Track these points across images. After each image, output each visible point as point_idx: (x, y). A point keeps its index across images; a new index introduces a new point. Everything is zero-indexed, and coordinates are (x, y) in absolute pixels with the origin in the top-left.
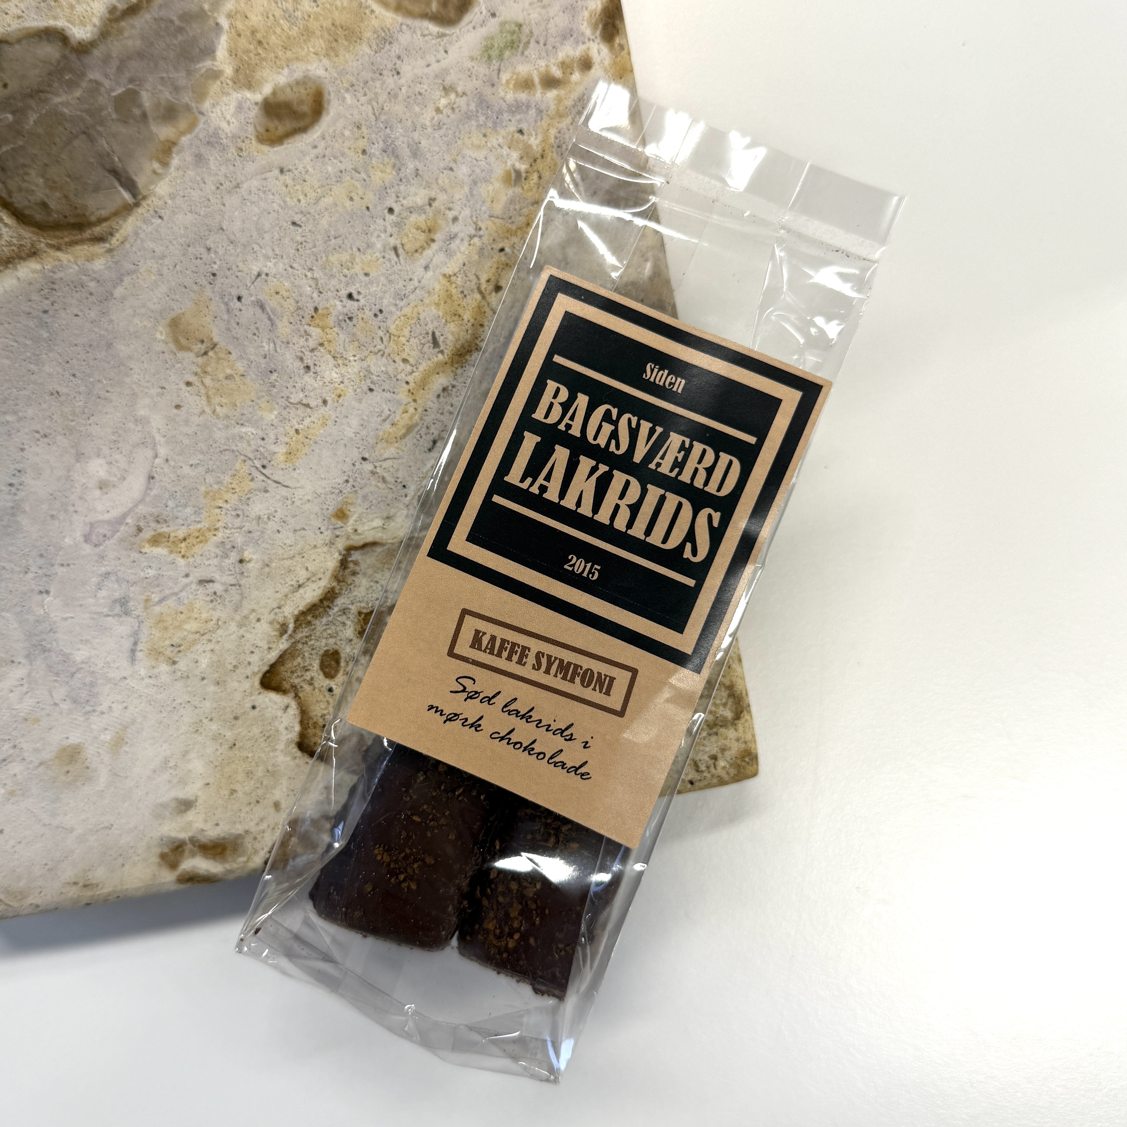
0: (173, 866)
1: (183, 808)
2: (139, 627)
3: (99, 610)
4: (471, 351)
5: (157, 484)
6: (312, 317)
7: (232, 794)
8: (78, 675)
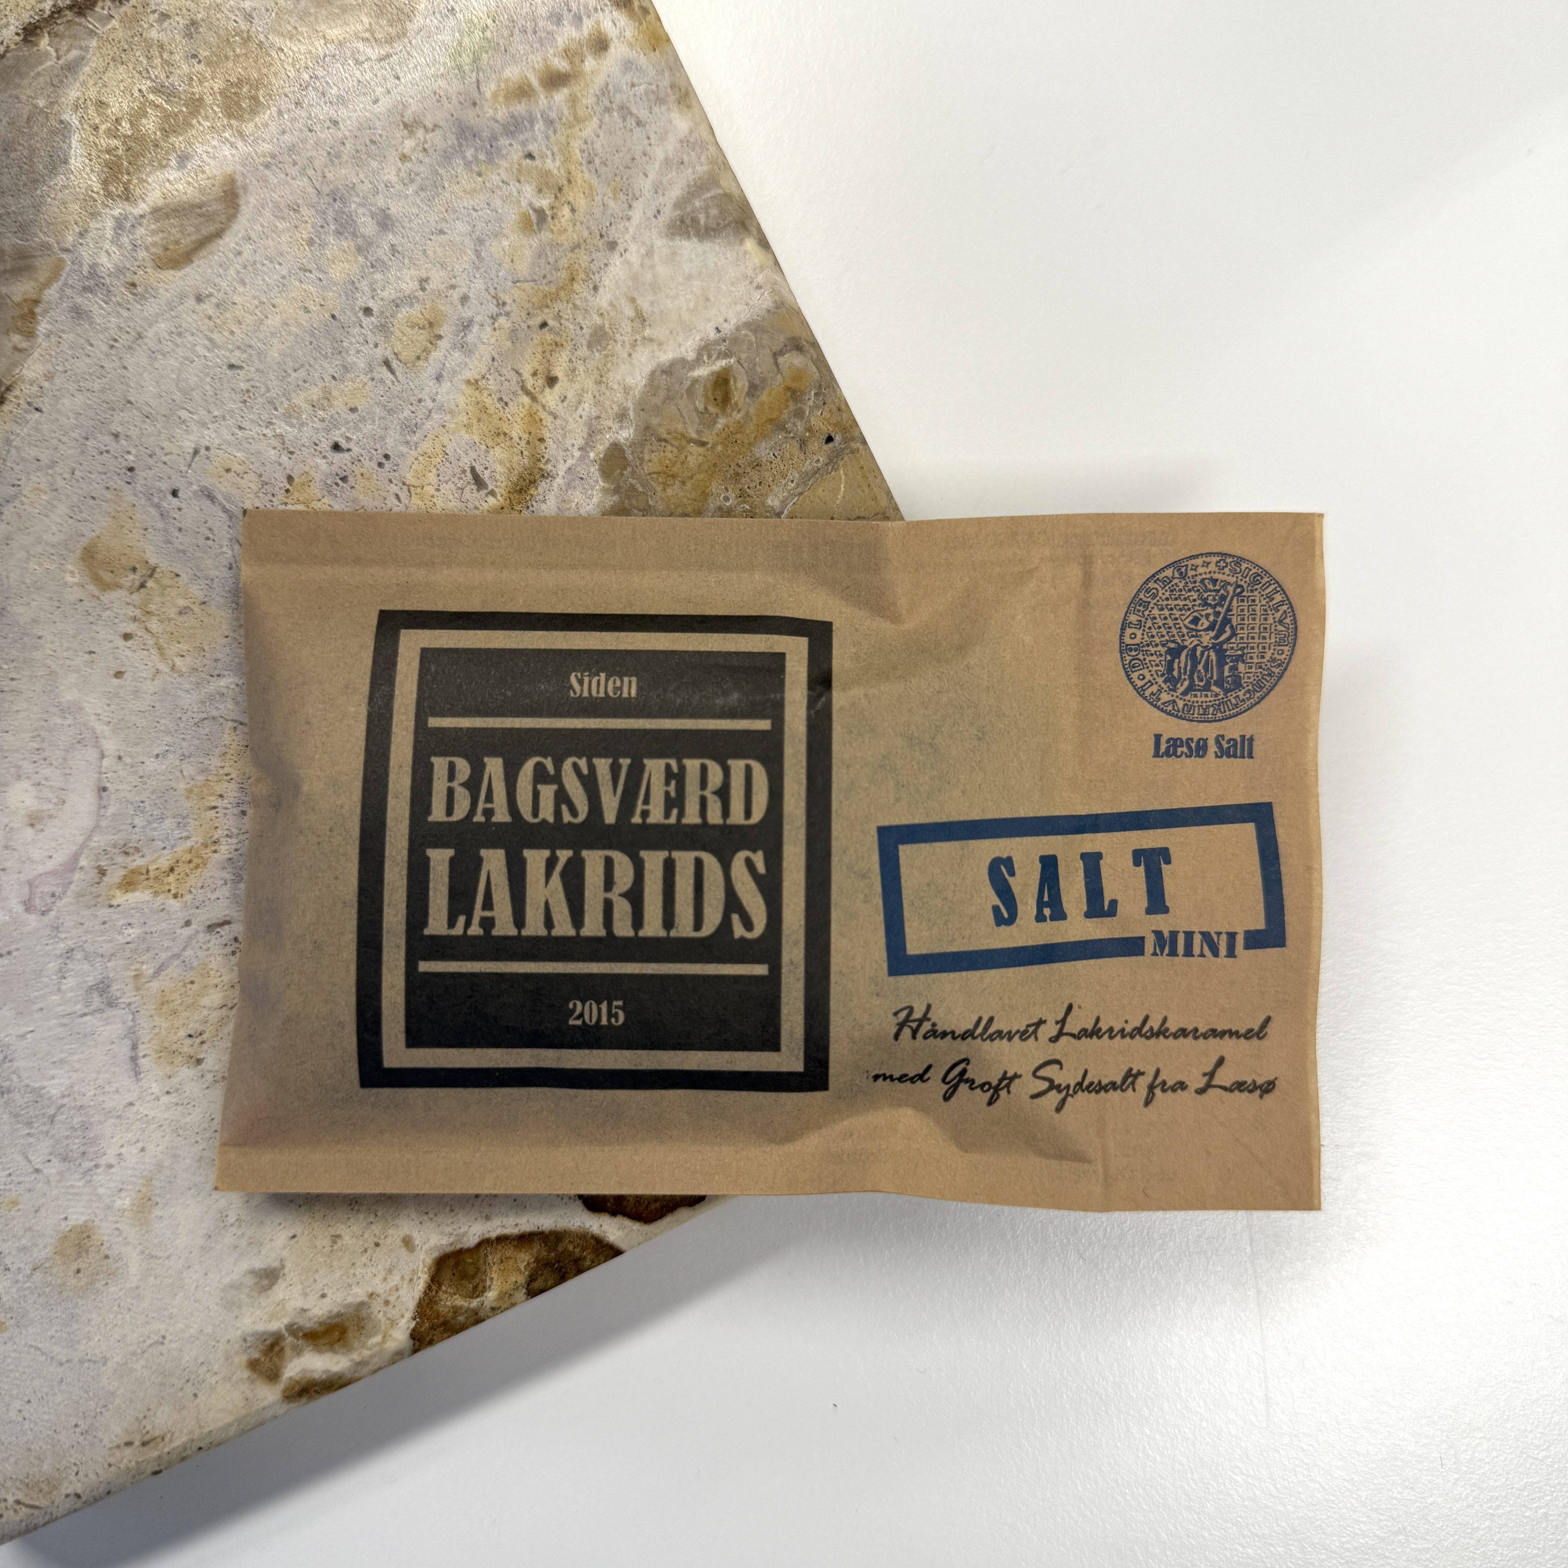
0: (273, 1376)
1: (265, 1282)
2: (133, 1020)
3: (69, 1010)
4: (535, 481)
5: (113, 797)
6: (287, 491)
7: (334, 1242)
8: (60, 1118)
